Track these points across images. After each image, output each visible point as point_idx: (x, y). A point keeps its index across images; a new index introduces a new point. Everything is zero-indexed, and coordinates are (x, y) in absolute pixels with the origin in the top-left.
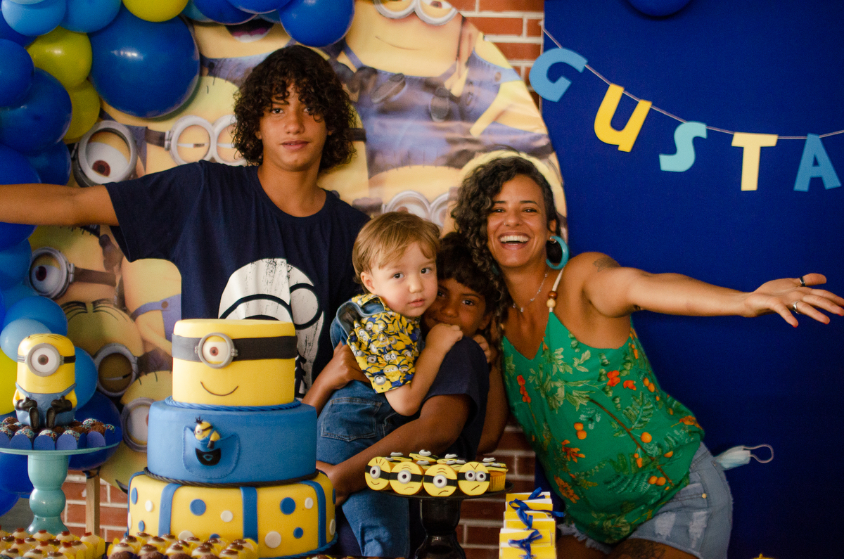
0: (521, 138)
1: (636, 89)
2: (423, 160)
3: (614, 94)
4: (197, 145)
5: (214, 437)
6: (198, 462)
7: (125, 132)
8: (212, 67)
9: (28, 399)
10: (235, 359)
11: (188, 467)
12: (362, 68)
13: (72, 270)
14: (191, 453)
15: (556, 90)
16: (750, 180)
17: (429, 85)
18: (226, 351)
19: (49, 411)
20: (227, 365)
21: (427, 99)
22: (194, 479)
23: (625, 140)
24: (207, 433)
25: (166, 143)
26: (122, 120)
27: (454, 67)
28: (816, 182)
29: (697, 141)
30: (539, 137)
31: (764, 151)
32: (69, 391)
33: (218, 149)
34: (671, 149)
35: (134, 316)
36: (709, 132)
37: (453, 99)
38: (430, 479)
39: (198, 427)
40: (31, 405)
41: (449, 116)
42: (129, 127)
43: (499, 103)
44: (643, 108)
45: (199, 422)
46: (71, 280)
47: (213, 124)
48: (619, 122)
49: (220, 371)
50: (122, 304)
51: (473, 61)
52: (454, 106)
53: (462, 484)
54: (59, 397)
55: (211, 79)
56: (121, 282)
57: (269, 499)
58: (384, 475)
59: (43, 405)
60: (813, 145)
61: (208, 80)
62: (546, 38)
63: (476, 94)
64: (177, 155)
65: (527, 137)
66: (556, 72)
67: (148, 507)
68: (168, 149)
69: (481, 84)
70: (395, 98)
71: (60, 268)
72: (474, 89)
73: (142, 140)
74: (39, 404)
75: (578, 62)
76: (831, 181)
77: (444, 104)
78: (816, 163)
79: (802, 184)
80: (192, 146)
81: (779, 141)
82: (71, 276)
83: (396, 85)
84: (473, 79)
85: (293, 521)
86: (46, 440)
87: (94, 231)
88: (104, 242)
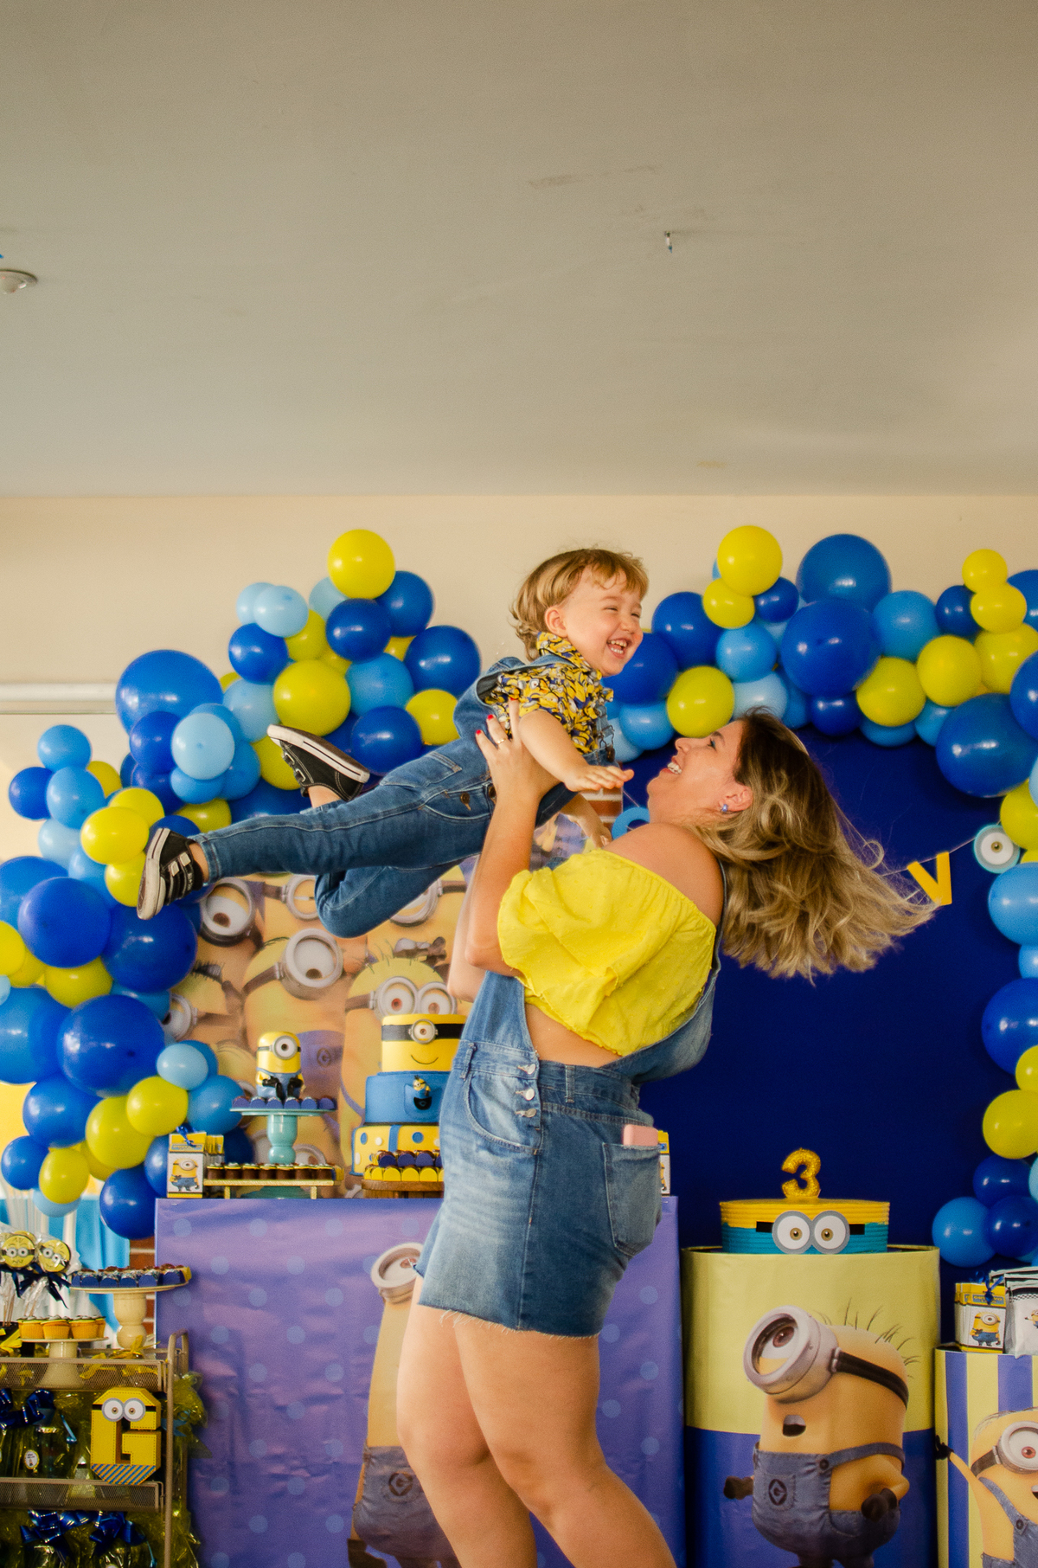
5: (428, 1089)
6: (415, 1108)
7: (244, 887)
9: (272, 1077)
10: (437, 1037)
11: (407, 1112)
13: (195, 1014)
14: (410, 1101)
18: (431, 1032)
19: (289, 1086)
20: (428, 1042)
22: (410, 1120)
24: (423, 1086)
25: (283, 896)
32: (300, 1071)
39: (416, 1083)
40: (272, 1082)
45: (417, 1078)
46: (195, 1023)
49: (425, 1046)
54: (294, 1076)
56: (244, 1022)
62: (625, 797)
63: (564, 849)
64: (293, 908)
67: (378, 1141)
68: (285, 902)
69: (568, 840)
71: (184, 1013)
72: (563, 845)
73: (259, 894)
74: (281, 1081)
80: (308, 899)
82: (195, 1019)
84: (561, 835)
86: (291, 1104)
87: (217, 978)
88: (227, 987)
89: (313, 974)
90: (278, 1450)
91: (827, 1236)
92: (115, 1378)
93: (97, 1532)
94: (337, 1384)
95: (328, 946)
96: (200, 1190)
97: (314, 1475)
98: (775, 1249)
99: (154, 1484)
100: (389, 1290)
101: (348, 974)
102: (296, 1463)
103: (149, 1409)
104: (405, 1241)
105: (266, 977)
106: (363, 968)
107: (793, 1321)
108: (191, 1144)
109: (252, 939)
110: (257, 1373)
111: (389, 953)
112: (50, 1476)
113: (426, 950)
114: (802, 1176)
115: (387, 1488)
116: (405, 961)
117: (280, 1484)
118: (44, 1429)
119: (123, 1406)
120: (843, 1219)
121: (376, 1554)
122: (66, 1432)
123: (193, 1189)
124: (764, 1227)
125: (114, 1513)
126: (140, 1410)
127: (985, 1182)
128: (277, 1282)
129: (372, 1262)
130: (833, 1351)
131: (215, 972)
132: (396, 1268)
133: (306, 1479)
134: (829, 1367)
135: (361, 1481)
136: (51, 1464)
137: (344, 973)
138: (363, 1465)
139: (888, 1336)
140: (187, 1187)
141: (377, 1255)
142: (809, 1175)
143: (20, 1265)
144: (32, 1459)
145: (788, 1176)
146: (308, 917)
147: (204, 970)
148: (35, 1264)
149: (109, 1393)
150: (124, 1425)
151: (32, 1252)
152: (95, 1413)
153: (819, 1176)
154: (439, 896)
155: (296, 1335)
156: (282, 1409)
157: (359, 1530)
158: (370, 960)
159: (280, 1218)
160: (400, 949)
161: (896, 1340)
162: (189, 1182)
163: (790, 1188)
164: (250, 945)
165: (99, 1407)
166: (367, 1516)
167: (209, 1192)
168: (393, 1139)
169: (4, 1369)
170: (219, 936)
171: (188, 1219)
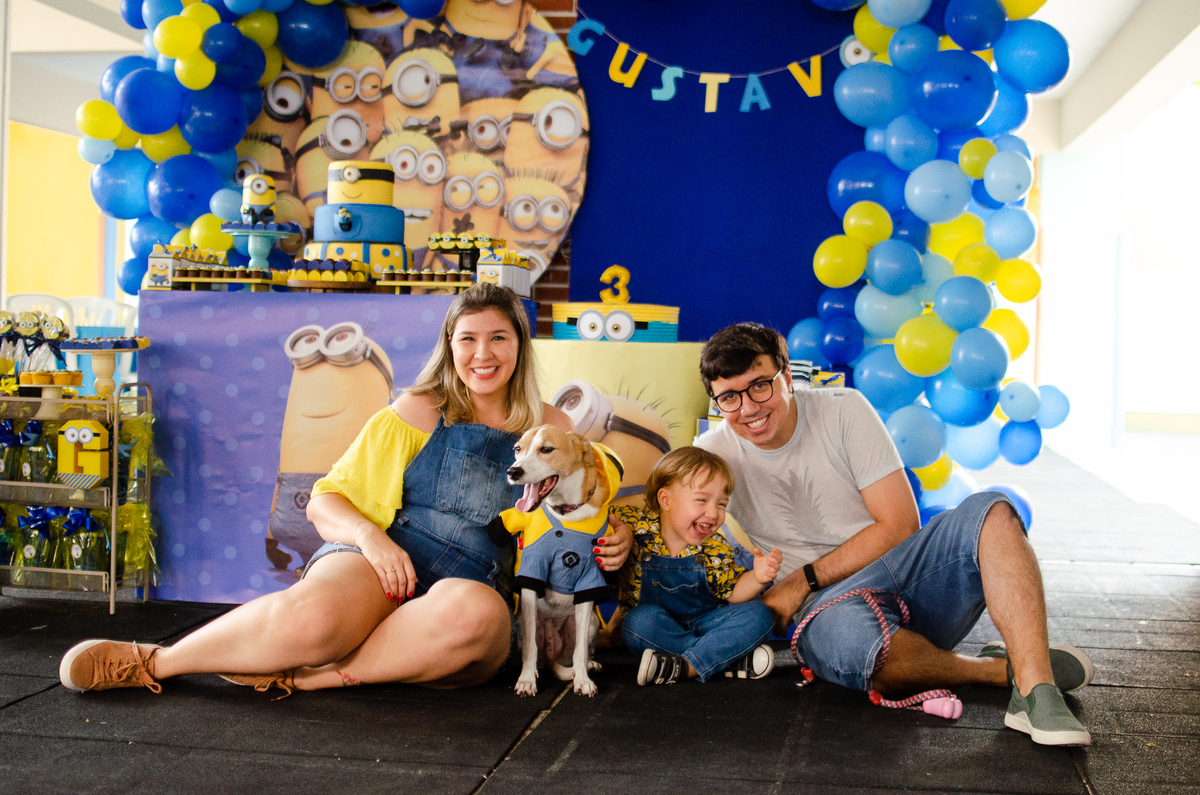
0: (560, 79)
1: (637, 46)
2: (496, 95)
3: (623, 49)
4: (347, 87)
5: (348, 215)
6: (340, 229)
7: (299, 79)
8: (358, 35)
9: (251, 208)
10: (360, 179)
11: (335, 233)
12: (456, 35)
14: (337, 225)
15: (585, 48)
16: (711, 105)
17: (502, 45)
18: (355, 174)
19: (261, 214)
20: (355, 182)
21: (499, 54)
22: (338, 239)
23: (629, 80)
24: (344, 214)
25: (326, 86)
26: (297, 71)
27: (516, 34)
28: (755, 106)
29: (677, 80)
30: (571, 79)
31: (722, 86)
32: (271, 205)
33: (361, 90)
34: (660, 85)
35: (304, 201)
36: (685, 74)
37: (516, 54)
38: (459, 240)
39: (341, 211)
40: (251, 211)
41: (512, 66)
42: (301, 76)
43: (546, 56)
44: (641, 59)
45: (341, 208)
47: (358, 73)
48: (625, 68)
49: (352, 185)
50: (296, 193)
51: (529, 29)
52: (516, 58)
53: (476, 243)
54: (265, 207)
55: (356, 43)
56: (296, 180)
57: (376, 250)
58: (437, 241)
59: (257, 211)
60: (753, 81)
61: (354, 43)
62: (579, 13)
63: (531, 50)
65: (564, 79)
66: (585, 35)
68: (328, 90)
69: (534, 44)
70: (478, 54)
72: (529, 48)
73: (311, 84)
75: (599, 28)
76: (765, 104)
77: (511, 57)
78: (755, 93)
79: (745, 107)
80: (343, 87)
81: (731, 79)
83: (478, 46)
84: (529, 41)
85: (389, 261)
86: (260, 227)
87: (278, 146)
88: (285, 152)
89: (346, 143)
90: (218, 473)
91: (616, 329)
92: (83, 414)
93: (69, 523)
94: (260, 426)
95: (357, 123)
96: (170, 285)
97: (244, 491)
98: (577, 336)
99: (104, 489)
100: (297, 360)
101: (369, 145)
102: (231, 482)
103: (96, 435)
104: (309, 323)
105: (313, 145)
106: (381, 138)
107: (581, 391)
108: (166, 252)
109: (304, 116)
110: (206, 417)
111: (401, 128)
112: (39, 481)
113: (427, 126)
114: (615, 286)
115: (293, 503)
116: (411, 134)
117: (220, 497)
118: (34, 449)
119: (79, 432)
120: (630, 317)
121: (285, 550)
122: (48, 453)
123: (165, 284)
124: (573, 321)
125: (81, 509)
126: (89, 436)
127: (826, 306)
128: (219, 352)
129: (286, 339)
130: (609, 415)
131: (277, 141)
132: (302, 343)
133: (237, 494)
134: (606, 427)
135: (275, 497)
136: (38, 473)
137: (367, 143)
138: (277, 485)
139: (654, 406)
140: (161, 283)
141: (289, 334)
142: (620, 285)
143: (29, 334)
144: (27, 470)
145: (605, 286)
146: (343, 101)
147: (270, 140)
148: (40, 333)
149: (70, 423)
150: (79, 446)
151: (38, 324)
152: (60, 437)
153: (629, 287)
154: (437, 86)
155: (232, 390)
156: (222, 443)
157: (273, 532)
158: (386, 132)
159: (223, 306)
160: (407, 125)
161: (660, 410)
162: (163, 279)
163: (606, 294)
164: (301, 122)
165: (62, 433)
166: (278, 522)
167: (177, 286)
168: (325, 251)
169: (5, 405)
170: (280, 115)
171: (159, 305)
